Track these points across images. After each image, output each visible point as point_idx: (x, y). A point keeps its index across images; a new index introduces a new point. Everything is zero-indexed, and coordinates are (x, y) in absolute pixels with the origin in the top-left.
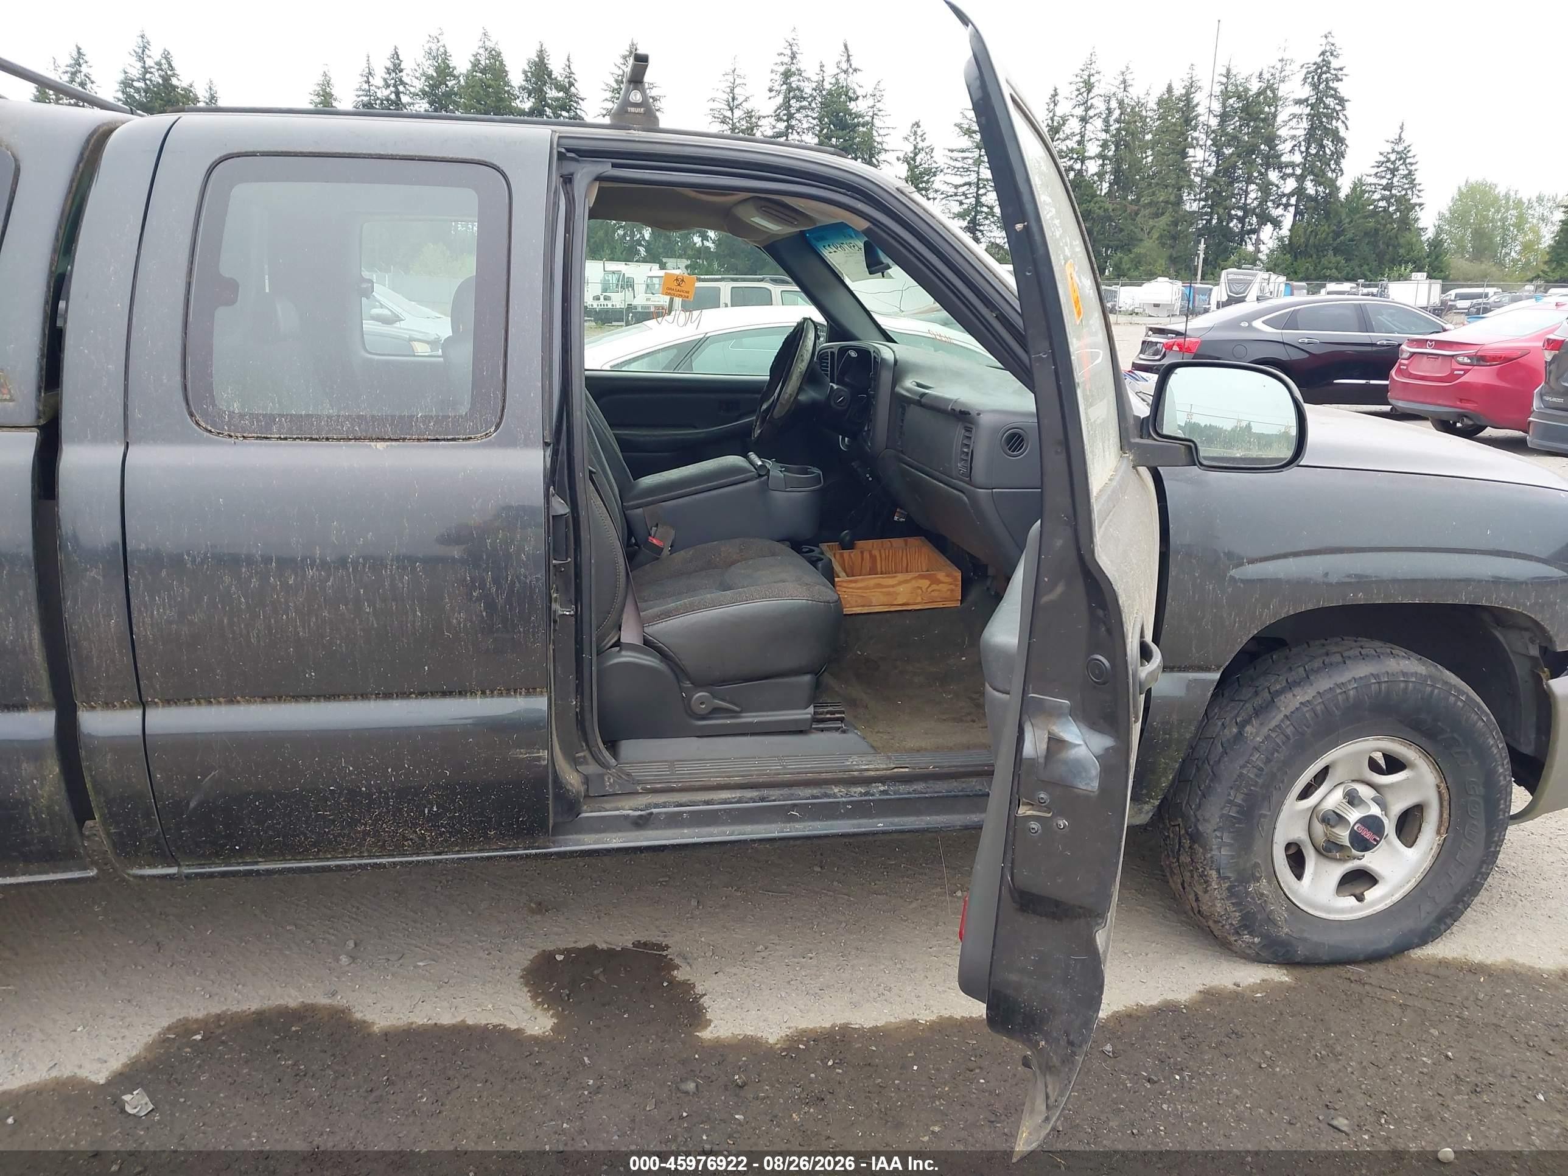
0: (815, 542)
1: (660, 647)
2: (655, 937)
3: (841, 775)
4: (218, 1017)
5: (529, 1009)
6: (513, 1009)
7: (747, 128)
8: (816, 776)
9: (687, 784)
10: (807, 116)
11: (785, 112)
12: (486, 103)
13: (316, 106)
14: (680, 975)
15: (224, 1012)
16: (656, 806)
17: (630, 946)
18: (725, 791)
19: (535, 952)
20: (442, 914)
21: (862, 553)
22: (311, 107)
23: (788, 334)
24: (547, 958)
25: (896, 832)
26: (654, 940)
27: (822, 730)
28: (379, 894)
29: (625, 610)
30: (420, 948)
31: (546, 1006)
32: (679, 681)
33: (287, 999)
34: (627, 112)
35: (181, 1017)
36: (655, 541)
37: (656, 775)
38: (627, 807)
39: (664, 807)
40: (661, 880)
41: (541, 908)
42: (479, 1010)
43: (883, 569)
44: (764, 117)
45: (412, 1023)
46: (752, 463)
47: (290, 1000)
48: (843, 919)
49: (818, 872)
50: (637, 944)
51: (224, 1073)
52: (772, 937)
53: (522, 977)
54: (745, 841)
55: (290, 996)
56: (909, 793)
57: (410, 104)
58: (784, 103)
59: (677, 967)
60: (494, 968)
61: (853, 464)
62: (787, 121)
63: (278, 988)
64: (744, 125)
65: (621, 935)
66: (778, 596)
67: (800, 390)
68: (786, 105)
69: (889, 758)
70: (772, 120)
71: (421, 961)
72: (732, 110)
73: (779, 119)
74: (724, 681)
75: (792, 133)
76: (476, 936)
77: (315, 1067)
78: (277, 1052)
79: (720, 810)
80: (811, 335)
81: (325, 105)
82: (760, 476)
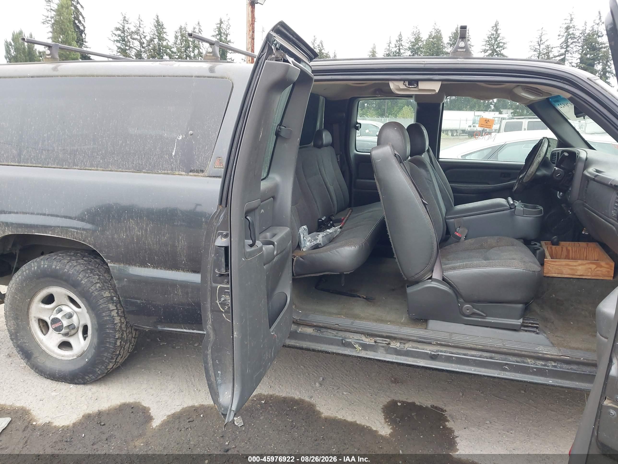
0: (538, 240)
1: (450, 282)
2: (441, 405)
3: (532, 354)
4: (271, 396)
5: (383, 423)
6: (376, 421)
7: (546, 53)
8: (519, 352)
9: (457, 345)
10: (576, 46)
11: (565, 44)
12: (433, 50)
13: (370, 57)
14: (449, 425)
15: (274, 395)
16: (441, 351)
17: (430, 406)
18: (474, 351)
19: (390, 399)
20: (357, 374)
21: (562, 248)
22: (368, 57)
23: (535, 144)
24: (393, 403)
25: (559, 386)
26: (440, 406)
27: (526, 331)
28: (336, 360)
29: (436, 264)
30: (346, 386)
31: (389, 424)
32: (457, 298)
33: (295, 395)
34: (457, 51)
35: (260, 393)
36: (457, 234)
37: (443, 338)
38: (428, 350)
39: (445, 353)
40: (449, 380)
41: (396, 381)
42: (363, 418)
43: (573, 256)
44: (555, 48)
45: (336, 417)
46: (508, 202)
47: (296, 396)
48: (531, 418)
49: (523, 394)
50: (433, 406)
51: (268, 418)
52: (494, 418)
53: (382, 409)
54: (481, 375)
55: (296, 394)
56: (568, 369)
57: (404, 53)
58: (565, 41)
59: (448, 421)
60: (372, 402)
61: (562, 205)
62: (566, 48)
63: (293, 390)
64: (545, 51)
65: (427, 401)
66: (508, 266)
67: (538, 169)
68: (566, 41)
69: (560, 350)
70: (559, 49)
71: (345, 392)
72: (540, 45)
73: (562, 48)
74: (479, 301)
75: (568, 54)
76: (368, 387)
77: (298, 425)
78: (287, 415)
79: (471, 359)
80: (546, 145)
81: (373, 56)
82: (511, 208)
